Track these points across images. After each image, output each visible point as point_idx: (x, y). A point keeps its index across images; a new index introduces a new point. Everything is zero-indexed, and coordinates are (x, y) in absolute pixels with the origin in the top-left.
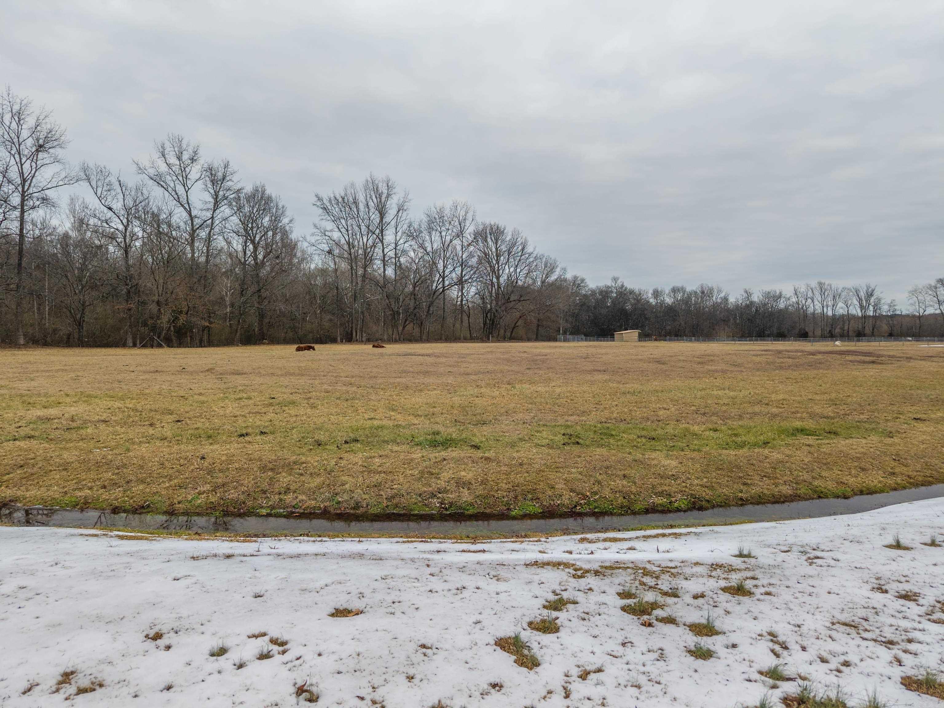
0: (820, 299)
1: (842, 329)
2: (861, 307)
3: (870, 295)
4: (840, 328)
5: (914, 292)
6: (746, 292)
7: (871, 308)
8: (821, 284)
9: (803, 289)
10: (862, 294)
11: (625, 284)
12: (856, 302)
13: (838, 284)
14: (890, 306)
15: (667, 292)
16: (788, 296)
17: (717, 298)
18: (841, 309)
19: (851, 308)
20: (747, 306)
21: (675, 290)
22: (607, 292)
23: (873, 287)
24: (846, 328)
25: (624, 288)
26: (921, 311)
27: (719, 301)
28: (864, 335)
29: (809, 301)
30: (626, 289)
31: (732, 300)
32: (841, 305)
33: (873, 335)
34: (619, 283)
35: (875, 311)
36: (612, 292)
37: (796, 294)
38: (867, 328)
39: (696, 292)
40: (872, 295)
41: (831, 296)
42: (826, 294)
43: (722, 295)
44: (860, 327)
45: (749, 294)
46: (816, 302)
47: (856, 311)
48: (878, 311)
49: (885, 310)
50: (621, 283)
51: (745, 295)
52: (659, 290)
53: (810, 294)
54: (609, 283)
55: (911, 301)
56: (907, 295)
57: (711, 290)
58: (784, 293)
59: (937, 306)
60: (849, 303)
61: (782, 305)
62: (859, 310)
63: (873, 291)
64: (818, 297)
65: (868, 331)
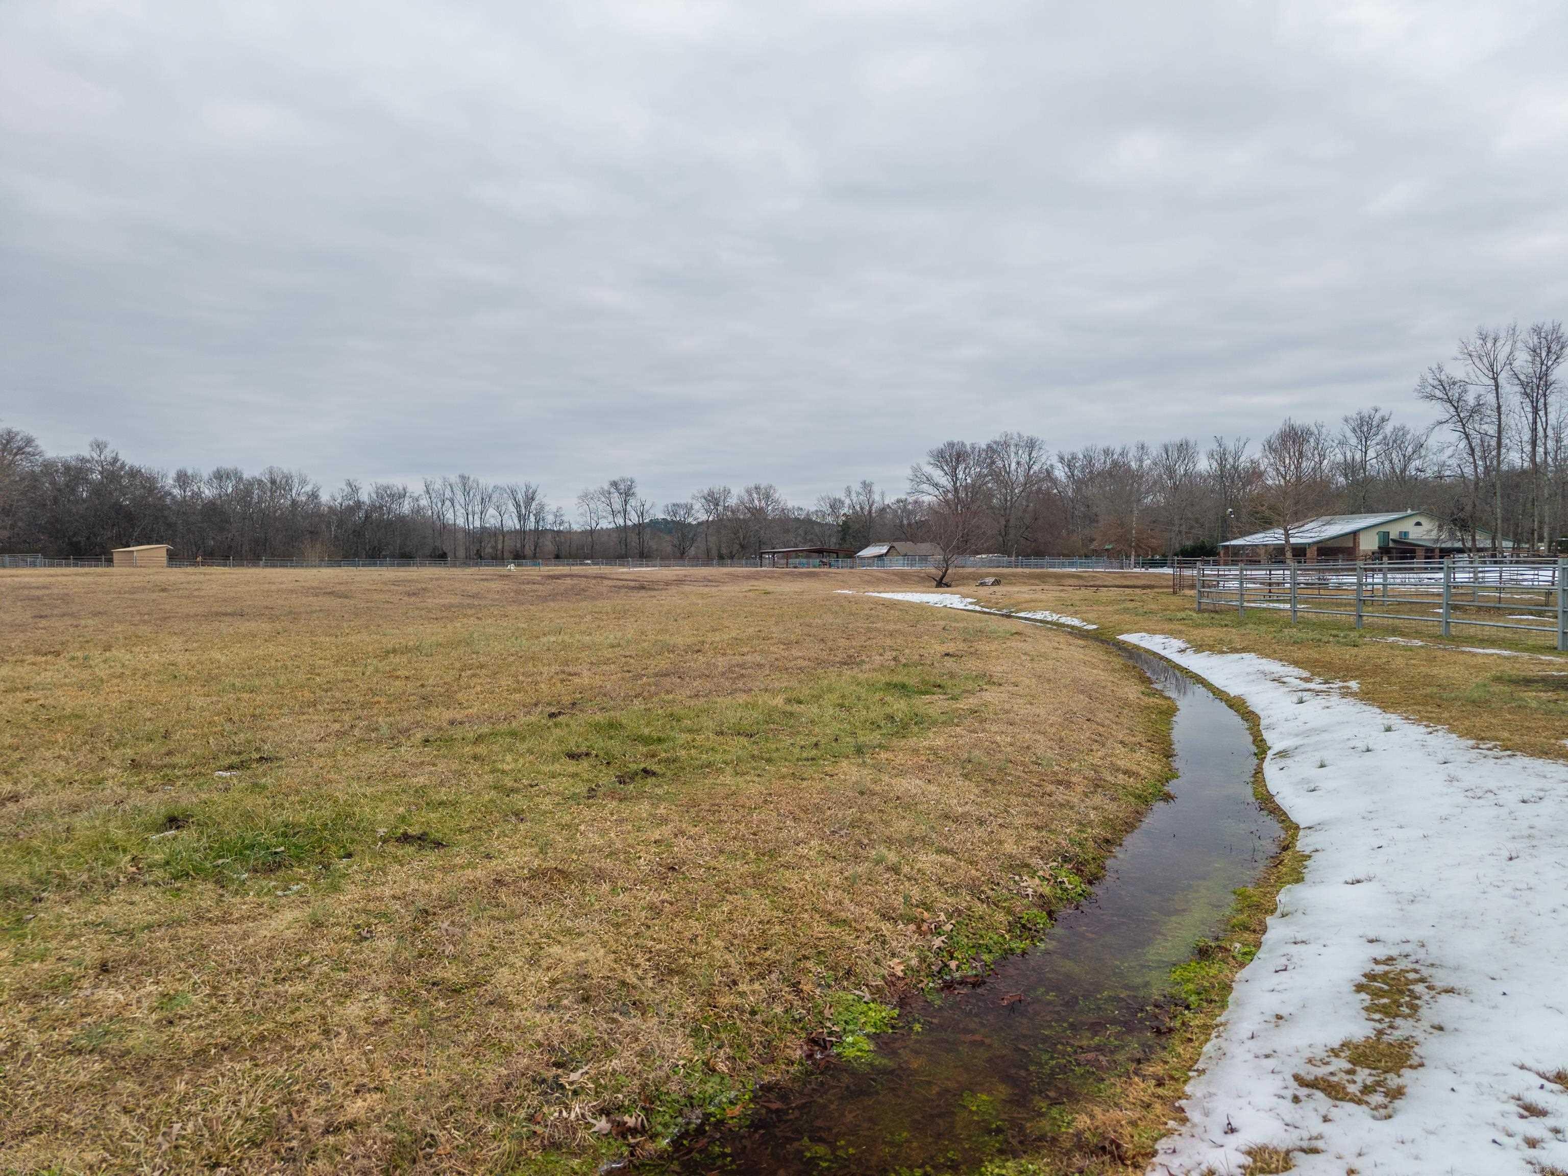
0: (462, 501)
1: (495, 548)
2: (520, 518)
3: (530, 499)
4: (492, 547)
5: (585, 497)
6: (349, 484)
7: (532, 518)
8: (464, 479)
9: (438, 485)
10: (520, 497)
11: (120, 457)
12: (512, 508)
13: (487, 481)
14: (556, 516)
15: (206, 477)
16: (416, 495)
17: (299, 493)
18: (492, 519)
19: (506, 516)
20: (350, 508)
21: (220, 476)
22: (79, 470)
23: (534, 487)
24: (500, 547)
25: (118, 464)
26: (594, 525)
27: (303, 498)
28: (524, 558)
29: (448, 503)
30: (123, 466)
31: (324, 497)
32: (491, 511)
33: (535, 557)
34: (108, 454)
35: (537, 522)
36: (92, 471)
37: (428, 492)
38: (527, 547)
39: (260, 482)
40: (533, 499)
41: (479, 498)
42: (471, 494)
43: (308, 488)
44: (519, 545)
45: (354, 489)
46: (458, 507)
47: (512, 523)
48: (541, 523)
49: (549, 522)
50: (114, 455)
51: (347, 490)
52: (190, 472)
53: (448, 494)
54: (86, 453)
55: (581, 510)
56: (576, 501)
57: (288, 478)
58: (410, 489)
59: (611, 518)
60: (504, 508)
61: (406, 508)
62: (516, 521)
63: (534, 493)
64: (460, 497)
65: (528, 551)
